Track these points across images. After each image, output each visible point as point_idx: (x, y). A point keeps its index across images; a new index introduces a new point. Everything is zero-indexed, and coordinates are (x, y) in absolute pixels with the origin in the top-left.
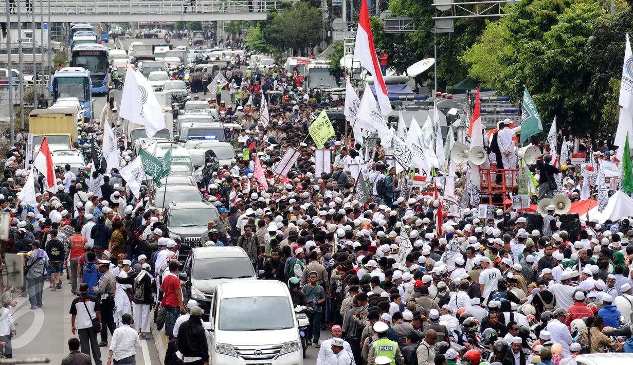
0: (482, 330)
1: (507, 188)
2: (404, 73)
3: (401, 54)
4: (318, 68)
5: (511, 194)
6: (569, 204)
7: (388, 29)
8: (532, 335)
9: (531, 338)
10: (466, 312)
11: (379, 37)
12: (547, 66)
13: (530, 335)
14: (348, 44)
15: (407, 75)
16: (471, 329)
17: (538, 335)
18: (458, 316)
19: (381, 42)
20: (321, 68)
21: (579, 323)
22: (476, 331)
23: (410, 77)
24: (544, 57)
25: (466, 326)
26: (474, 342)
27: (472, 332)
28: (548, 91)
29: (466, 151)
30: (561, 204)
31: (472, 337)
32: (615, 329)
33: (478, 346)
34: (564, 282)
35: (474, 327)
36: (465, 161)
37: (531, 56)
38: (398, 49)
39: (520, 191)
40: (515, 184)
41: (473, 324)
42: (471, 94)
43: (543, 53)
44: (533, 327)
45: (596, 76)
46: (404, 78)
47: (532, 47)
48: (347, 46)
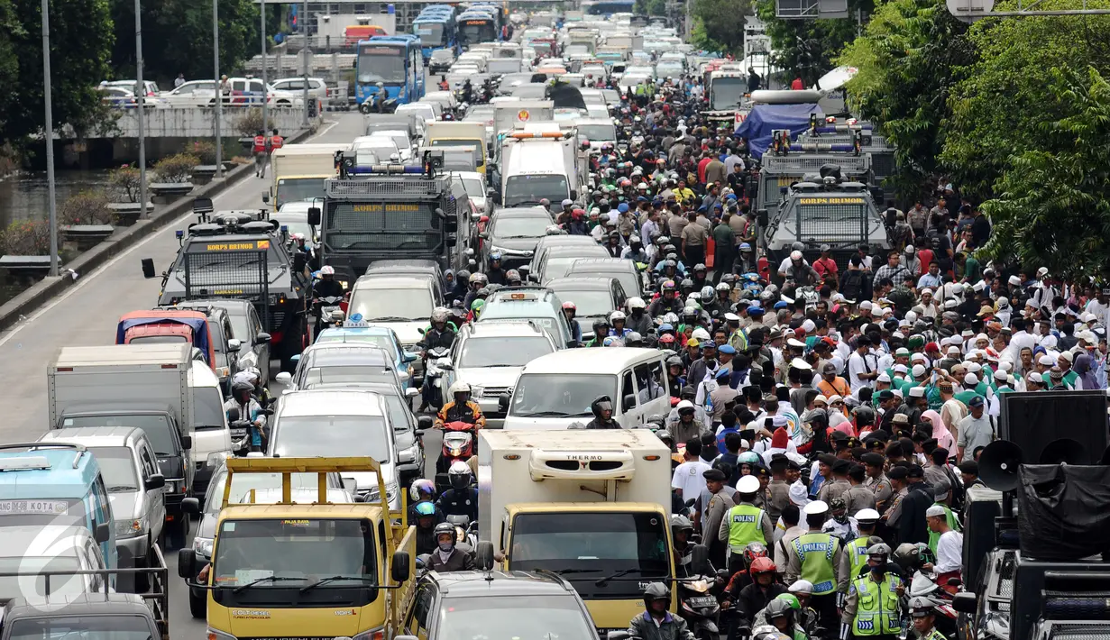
2: (815, 86)
3: (809, 54)
4: (727, 77)
7: (781, 13)
11: (784, 27)
12: (909, 73)
14: (750, 37)
15: (819, 88)
19: (786, 34)
20: (733, 77)
23: (823, 92)
24: (907, 60)
28: (912, 115)
37: (887, 58)
38: (804, 46)
42: (815, 121)
43: (905, 55)
45: (940, 91)
46: (814, 94)
47: (889, 45)
48: (748, 40)
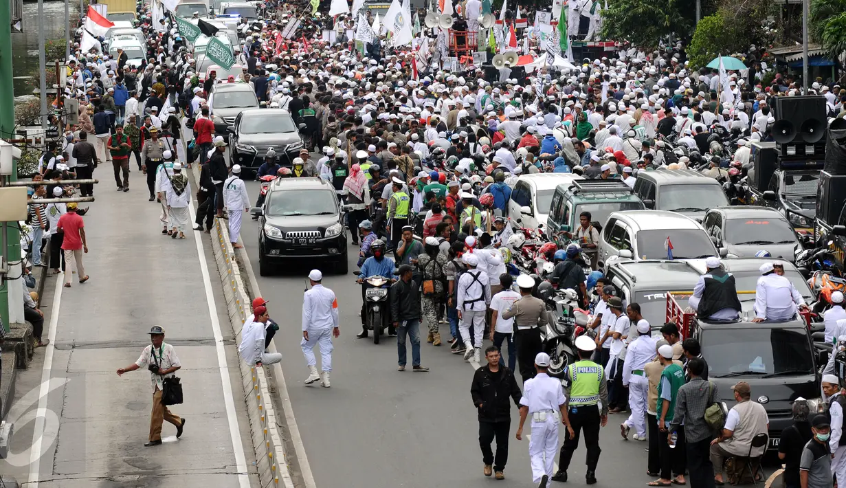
0: (447, 157)
1: (469, 47)
5: (472, 51)
6: (517, 58)
8: (487, 160)
9: (486, 163)
10: (435, 144)
13: (485, 160)
16: (439, 156)
17: (491, 161)
18: (429, 146)
21: (523, 151)
22: (443, 158)
25: (435, 154)
26: (441, 167)
27: (440, 159)
29: (437, 18)
30: (511, 59)
31: (440, 163)
32: (550, 155)
33: (445, 170)
34: (512, 119)
35: (441, 155)
36: (436, 26)
39: (479, 48)
40: (475, 44)
41: (441, 152)
44: (488, 155)
